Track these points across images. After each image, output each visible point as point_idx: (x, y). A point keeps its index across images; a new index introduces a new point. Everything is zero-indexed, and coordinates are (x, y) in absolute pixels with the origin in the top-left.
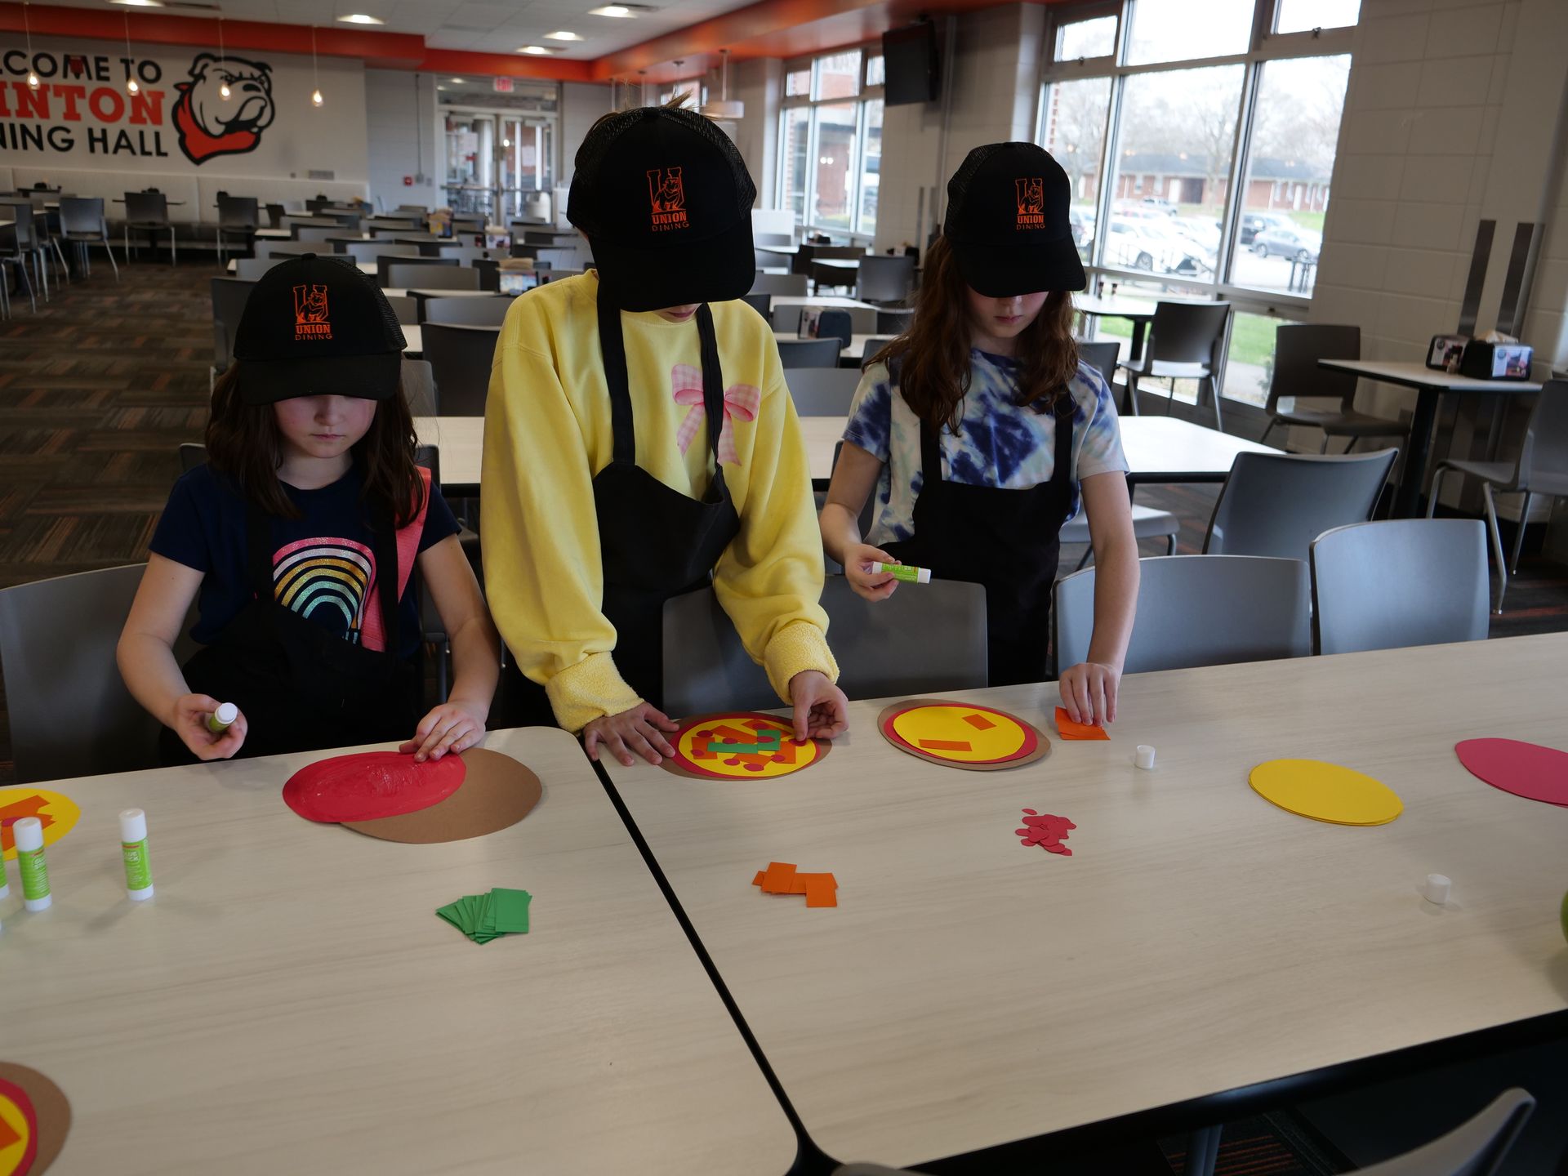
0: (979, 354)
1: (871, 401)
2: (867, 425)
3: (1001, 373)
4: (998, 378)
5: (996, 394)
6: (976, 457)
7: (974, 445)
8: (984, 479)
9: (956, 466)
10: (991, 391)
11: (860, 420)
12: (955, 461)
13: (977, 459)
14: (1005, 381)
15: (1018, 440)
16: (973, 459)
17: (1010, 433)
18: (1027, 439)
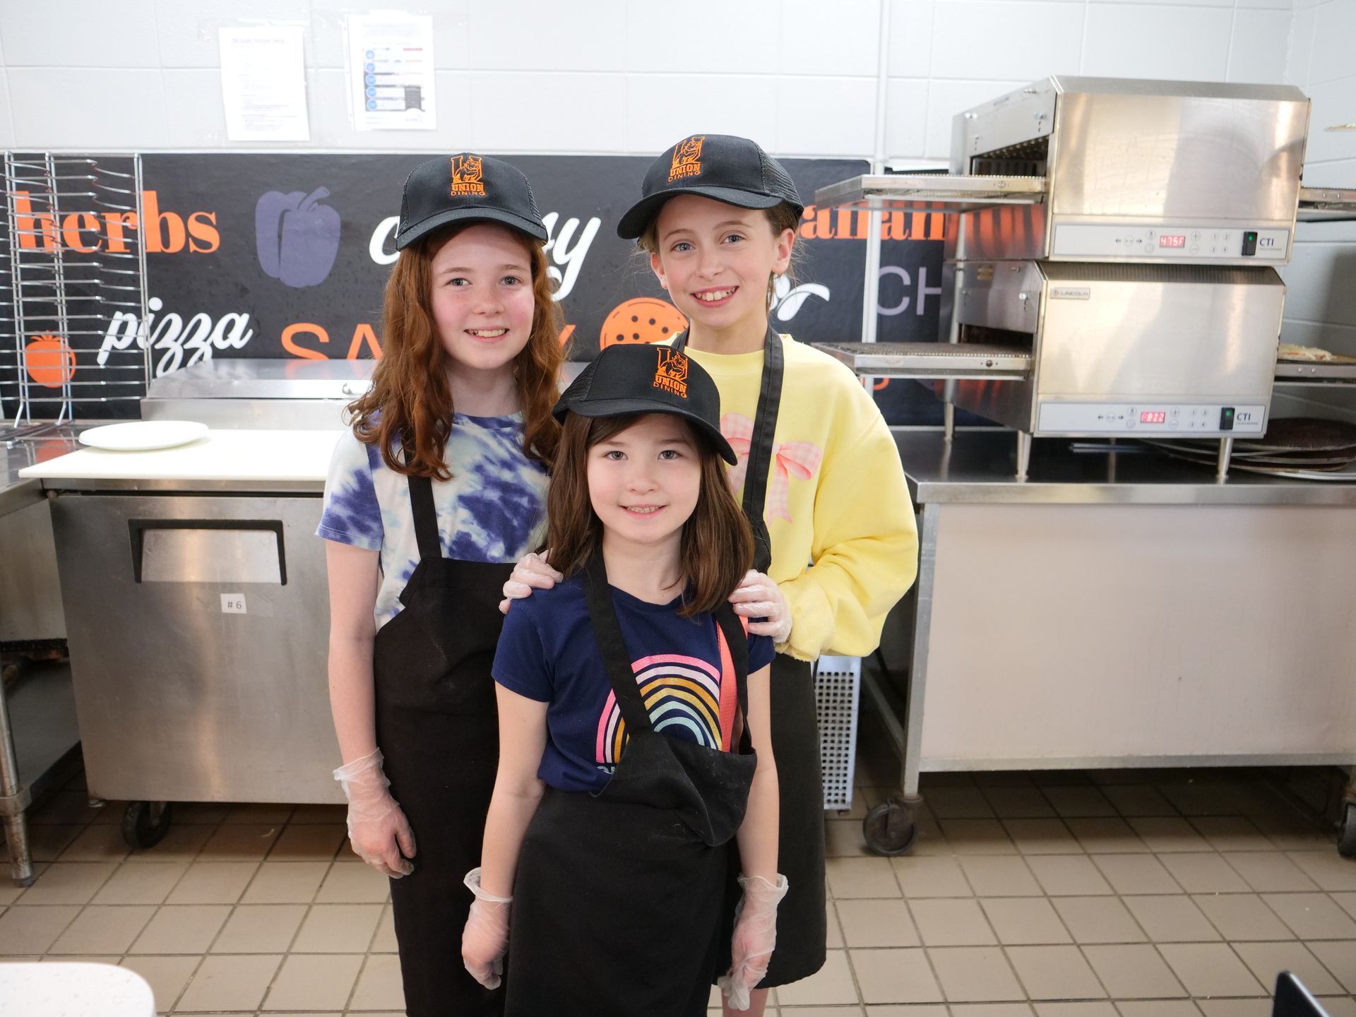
0: (466, 420)
1: (351, 491)
2: (352, 519)
3: (495, 436)
4: (492, 443)
5: (494, 460)
6: (479, 535)
7: (475, 523)
8: (488, 557)
9: (454, 548)
10: (487, 458)
11: (341, 515)
12: (454, 543)
13: (479, 536)
14: (500, 444)
15: (525, 508)
16: (474, 538)
17: (516, 502)
18: (534, 506)
